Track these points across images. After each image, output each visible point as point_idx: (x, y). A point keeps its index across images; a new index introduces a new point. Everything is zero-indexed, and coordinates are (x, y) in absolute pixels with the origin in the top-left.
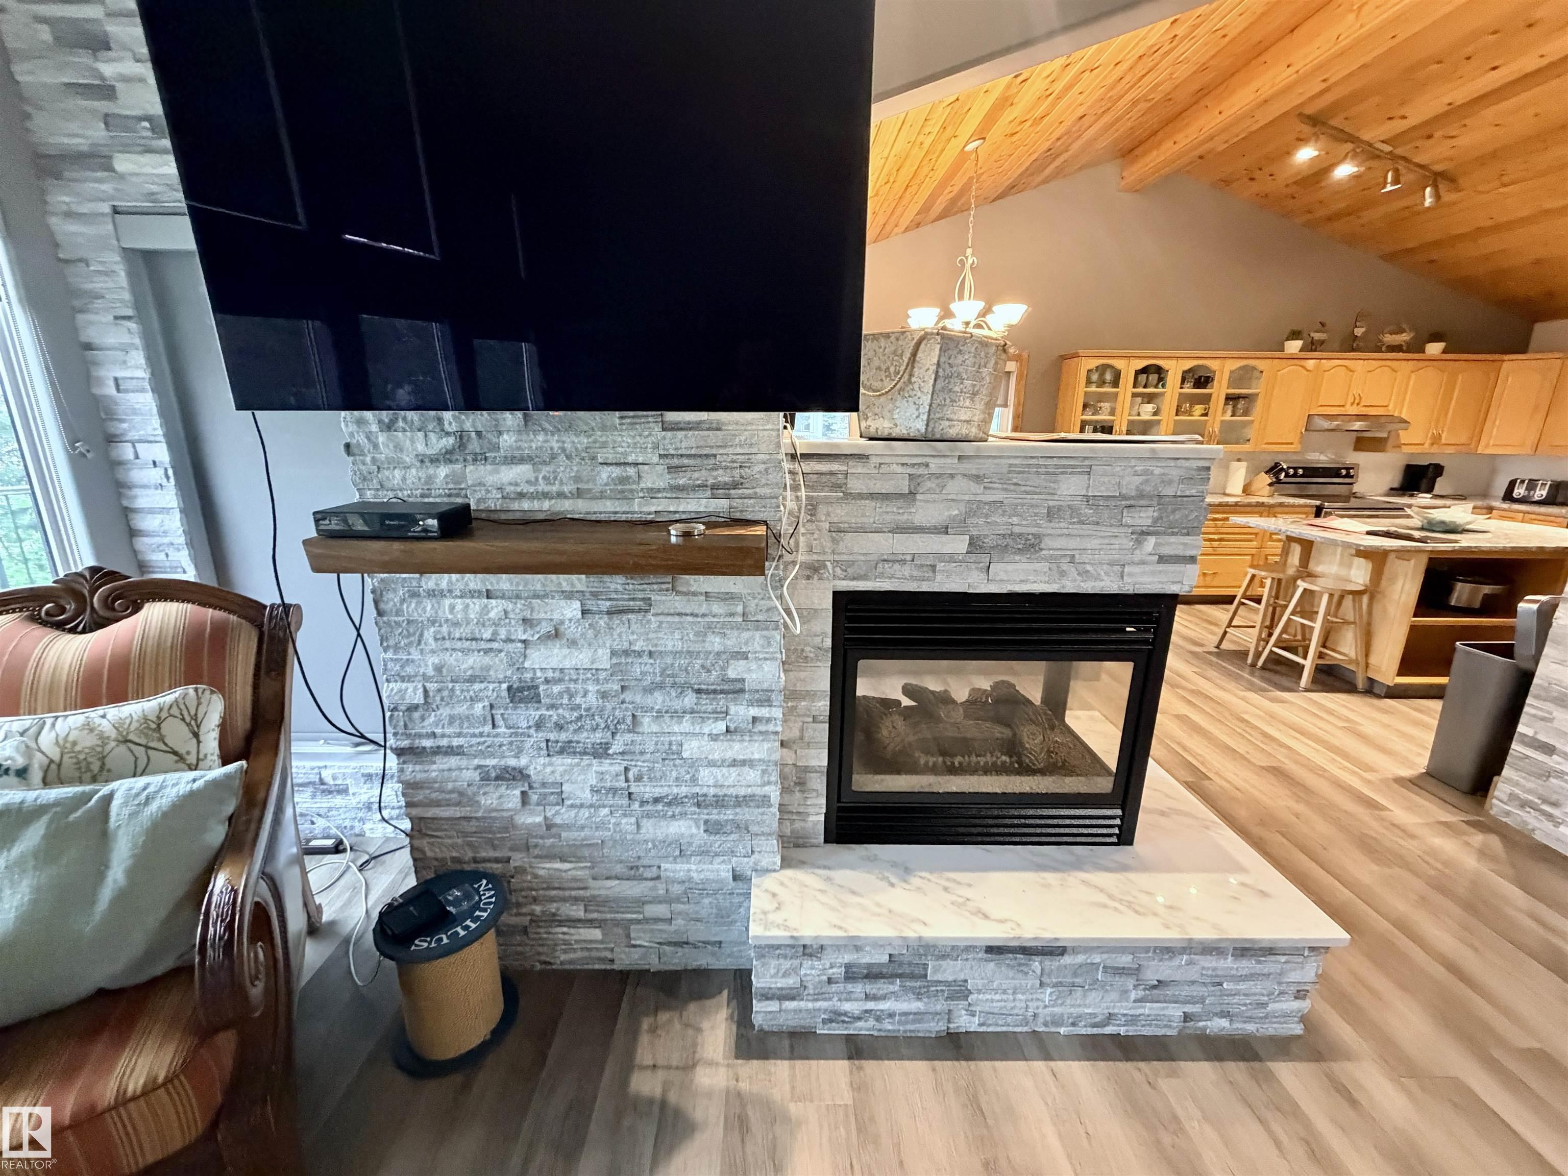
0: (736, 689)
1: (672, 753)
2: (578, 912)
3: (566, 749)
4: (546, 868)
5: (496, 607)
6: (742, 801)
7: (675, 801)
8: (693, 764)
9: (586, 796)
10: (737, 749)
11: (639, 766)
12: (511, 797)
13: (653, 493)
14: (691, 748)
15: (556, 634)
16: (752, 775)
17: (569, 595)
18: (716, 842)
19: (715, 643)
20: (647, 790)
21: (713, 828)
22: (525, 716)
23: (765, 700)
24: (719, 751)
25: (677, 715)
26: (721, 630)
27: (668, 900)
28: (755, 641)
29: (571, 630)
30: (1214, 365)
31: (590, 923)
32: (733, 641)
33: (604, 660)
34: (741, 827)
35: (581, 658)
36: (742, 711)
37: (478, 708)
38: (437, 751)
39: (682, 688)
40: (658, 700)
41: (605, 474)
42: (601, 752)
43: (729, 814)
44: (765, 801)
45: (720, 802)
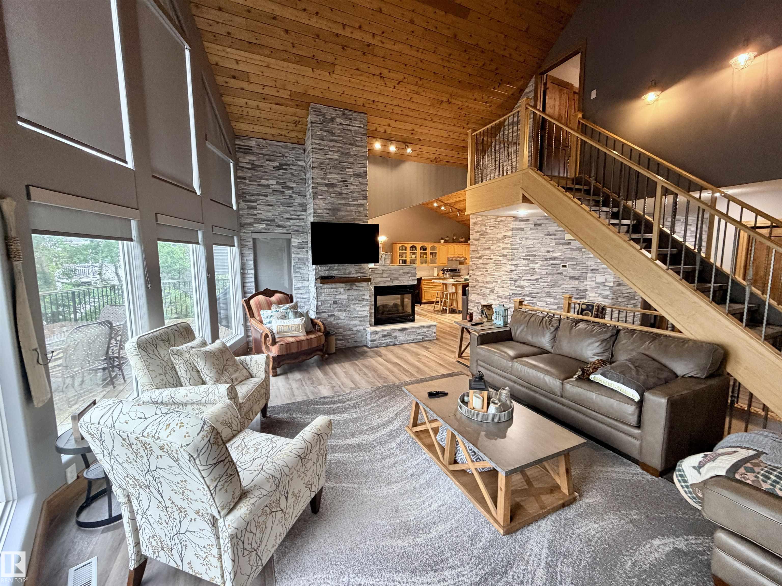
0: (363, 300)
1: (355, 310)
2: (341, 337)
3: (340, 311)
4: (336, 330)
5: (332, 290)
6: (364, 317)
7: (356, 317)
8: (358, 311)
9: (343, 318)
10: (363, 309)
11: (350, 312)
12: (332, 319)
13: (353, 274)
14: (358, 309)
15: (340, 293)
16: (366, 312)
17: (342, 288)
18: (361, 323)
19: (361, 293)
20: (352, 316)
21: (361, 321)
22: (335, 306)
23: (367, 301)
24: (361, 309)
25: (355, 304)
26: (360, 291)
27: (354, 334)
28: (366, 293)
29: (342, 292)
30: (426, 245)
31: (342, 340)
32: (363, 293)
33: (346, 296)
34: (364, 321)
35: (343, 297)
36: (364, 303)
37: (329, 305)
38: (322, 312)
39: (356, 300)
40: (353, 302)
41: (348, 271)
42: (345, 311)
43: (362, 319)
44: (367, 316)
45: (361, 317)
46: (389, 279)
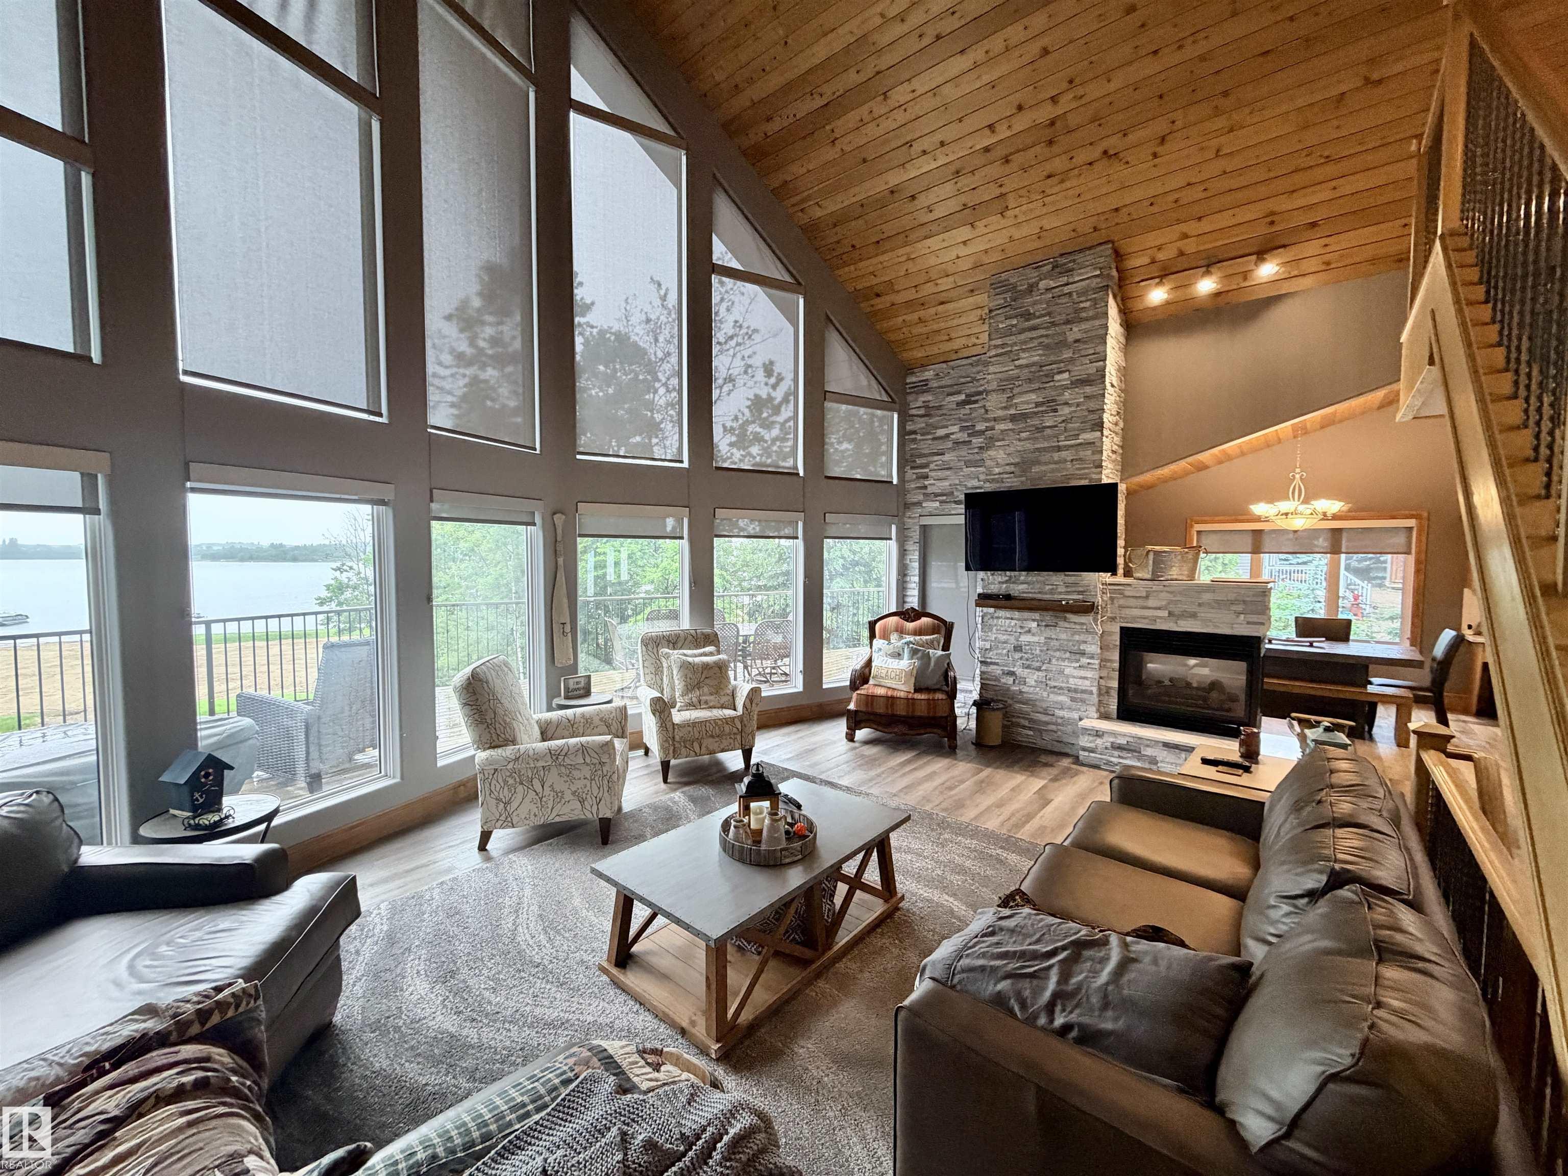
0: (1083, 654)
1: (1061, 672)
2: (1026, 723)
3: (1028, 667)
4: (1018, 706)
5: (1013, 622)
6: (1083, 692)
7: (1061, 688)
8: (1068, 676)
9: (1033, 683)
10: (1082, 673)
11: (1050, 675)
12: (1010, 680)
13: (1060, 593)
14: (1067, 671)
15: (1029, 631)
16: (1087, 683)
17: (1034, 620)
18: (1074, 705)
19: (1077, 637)
20: (1053, 684)
21: (1073, 700)
22: (1017, 655)
23: (1092, 658)
24: (1077, 673)
25: (1064, 660)
26: (1079, 633)
27: (1056, 724)
28: (1089, 638)
29: (1034, 631)
31: (1030, 729)
32: (1082, 637)
33: (1042, 640)
34: (1083, 701)
35: (1036, 639)
36: (1084, 661)
37: (1005, 651)
38: (992, 663)
39: (1066, 651)
40: (1058, 654)
41: (1048, 587)
42: (1039, 669)
43: (1079, 695)
44: (1091, 693)
45: (1076, 691)
46: (1165, 614)
